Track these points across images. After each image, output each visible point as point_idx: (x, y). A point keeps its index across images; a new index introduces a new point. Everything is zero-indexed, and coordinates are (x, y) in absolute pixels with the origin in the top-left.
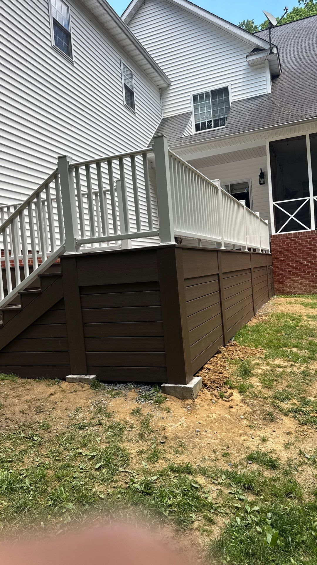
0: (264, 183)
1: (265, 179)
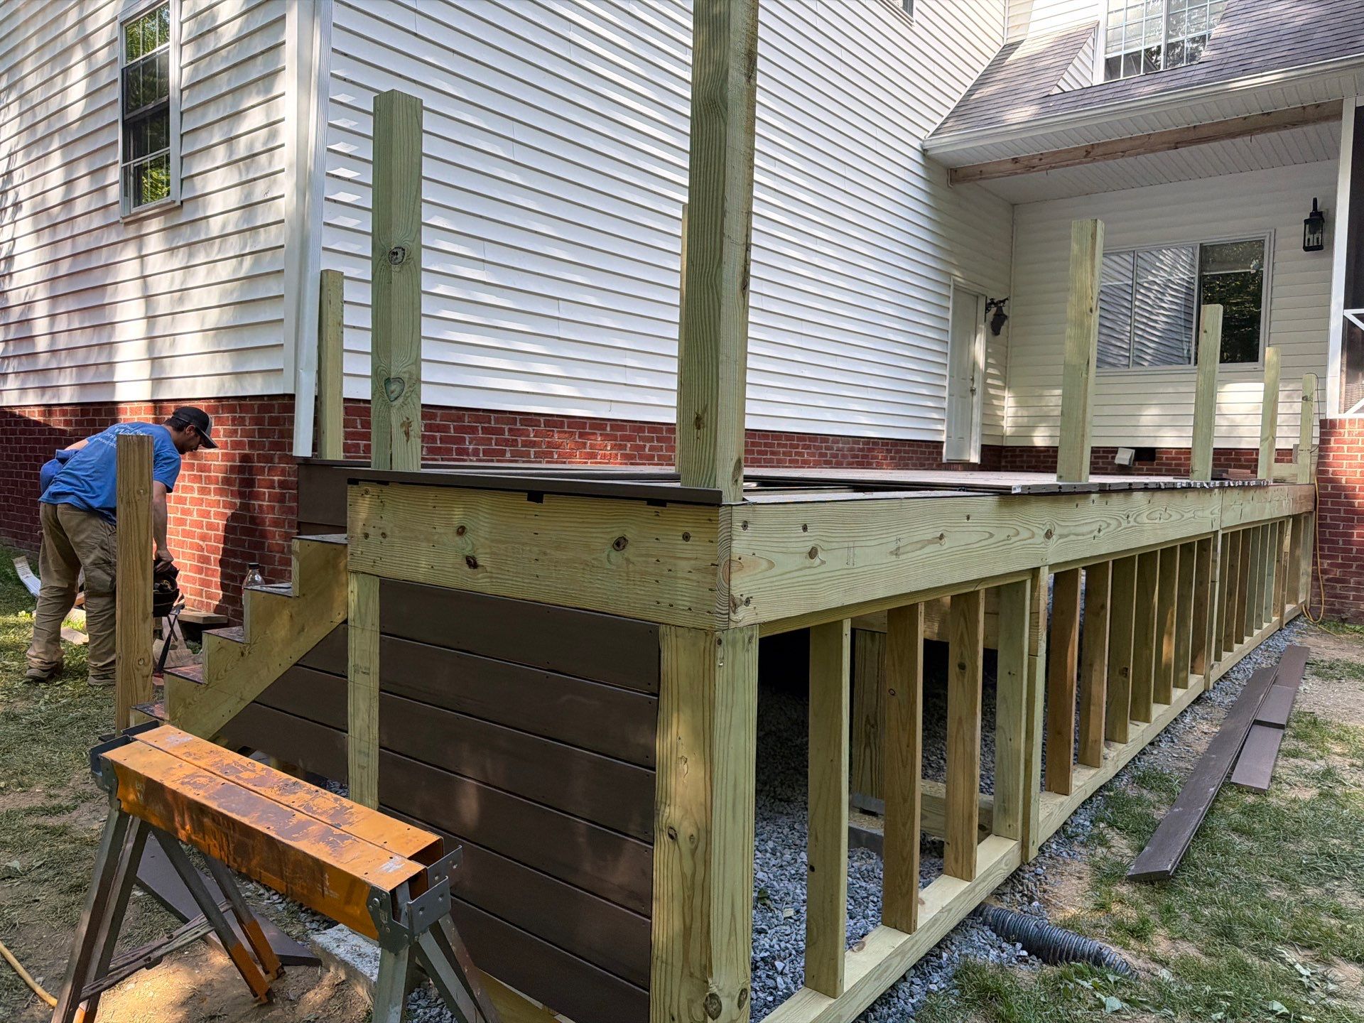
0: (1319, 247)
1: (1325, 235)
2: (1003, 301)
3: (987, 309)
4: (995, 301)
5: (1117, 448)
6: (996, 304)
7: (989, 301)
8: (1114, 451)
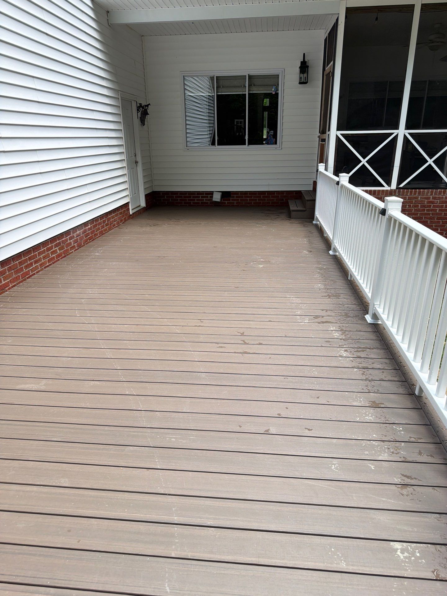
1: (310, 75)
2: (147, 106)
3: (138, 110)
4: (143, 105)
5: (213, 192)
6: (143, 108)
7: (138, 105)
8: (211, 193)
